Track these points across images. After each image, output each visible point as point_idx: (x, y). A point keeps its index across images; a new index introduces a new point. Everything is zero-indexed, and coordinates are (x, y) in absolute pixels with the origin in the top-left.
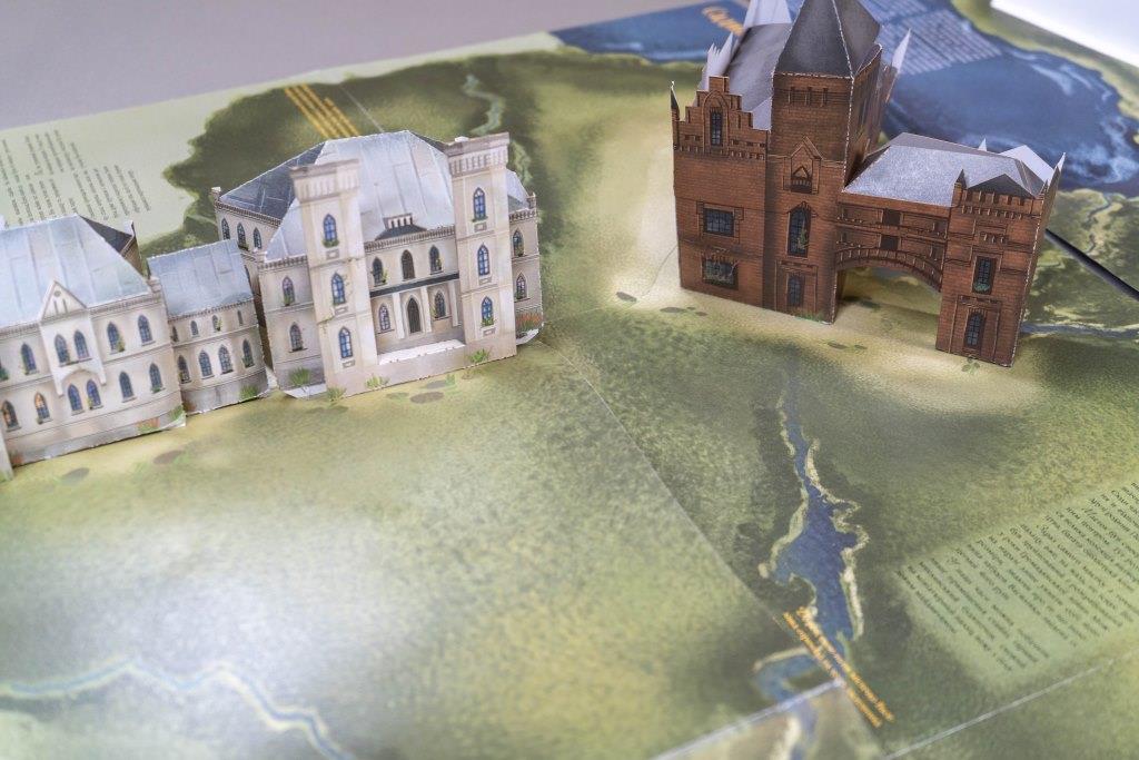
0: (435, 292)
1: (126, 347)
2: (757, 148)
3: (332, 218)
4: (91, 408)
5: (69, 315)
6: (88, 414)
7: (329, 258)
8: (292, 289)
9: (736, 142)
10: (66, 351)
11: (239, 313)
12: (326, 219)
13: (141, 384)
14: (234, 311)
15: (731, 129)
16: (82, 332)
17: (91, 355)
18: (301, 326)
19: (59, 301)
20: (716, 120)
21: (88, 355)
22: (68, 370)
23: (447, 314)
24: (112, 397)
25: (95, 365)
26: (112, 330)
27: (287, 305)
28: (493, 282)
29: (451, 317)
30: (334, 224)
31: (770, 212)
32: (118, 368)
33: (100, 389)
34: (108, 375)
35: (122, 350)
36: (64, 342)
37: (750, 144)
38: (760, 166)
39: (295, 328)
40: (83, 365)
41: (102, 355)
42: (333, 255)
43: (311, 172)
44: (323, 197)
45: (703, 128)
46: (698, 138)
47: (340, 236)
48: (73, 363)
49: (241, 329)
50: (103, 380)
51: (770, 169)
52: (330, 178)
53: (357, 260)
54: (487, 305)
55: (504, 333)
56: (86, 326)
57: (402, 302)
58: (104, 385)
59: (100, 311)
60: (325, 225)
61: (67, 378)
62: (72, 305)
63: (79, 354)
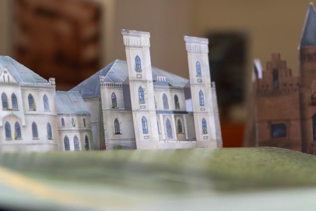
0: (177, 119)
1: (37, 109)
2: (295, 86)
3: (139, 58)
4: (16, 139)
5: (9, 84)
6: (14, 142)
7: (137, 78)
8: (116, 99)
9: (285, 85)
10: (7, 102)
11: (84, 120)
12: (136, 58)
13: (43, 132)
14: (82, 118)
15: (283, 79)
16: (16, 94)
17: (19, 108)
18: (120, 120)
19: (6, 76)
20: (275, 75)
21: (17, 108)
22: (6, 113)
23: (183, 132)
24: (27, 135)
25: (20, 114)
26: (31, 98)
27: (113, 108)
28: (206, 111)
29: (184, 134)
30: (140, 60)
31: (303, 119)
32: (32, 119)
33: (22, 128)
34: (26, 122)
35: (35, 110)
36: (6, 97)
37: (291, 85)
38: (296, 95)
39: (116, 121)
40: (15, 113)
41: (25, 110)
42: (139, 76)
43: (130, 34)
44: (135, 47)
45: (270, 81)
46: (268, 86)
47: (142, 68)
48: (9, 110)
49: (85, 129)
50: (24, 124)
51: (301, 96)
52: (138, 39)
53: (149, 82)
54: (204, 122)
55: (212, 140)
56: (18, 92)
57: (164, 119)
58: (24, 127)
59: (25, 86)
60: (136, 61)
61: (6, 117)
62: (12, 79)
63: (13, 105)
